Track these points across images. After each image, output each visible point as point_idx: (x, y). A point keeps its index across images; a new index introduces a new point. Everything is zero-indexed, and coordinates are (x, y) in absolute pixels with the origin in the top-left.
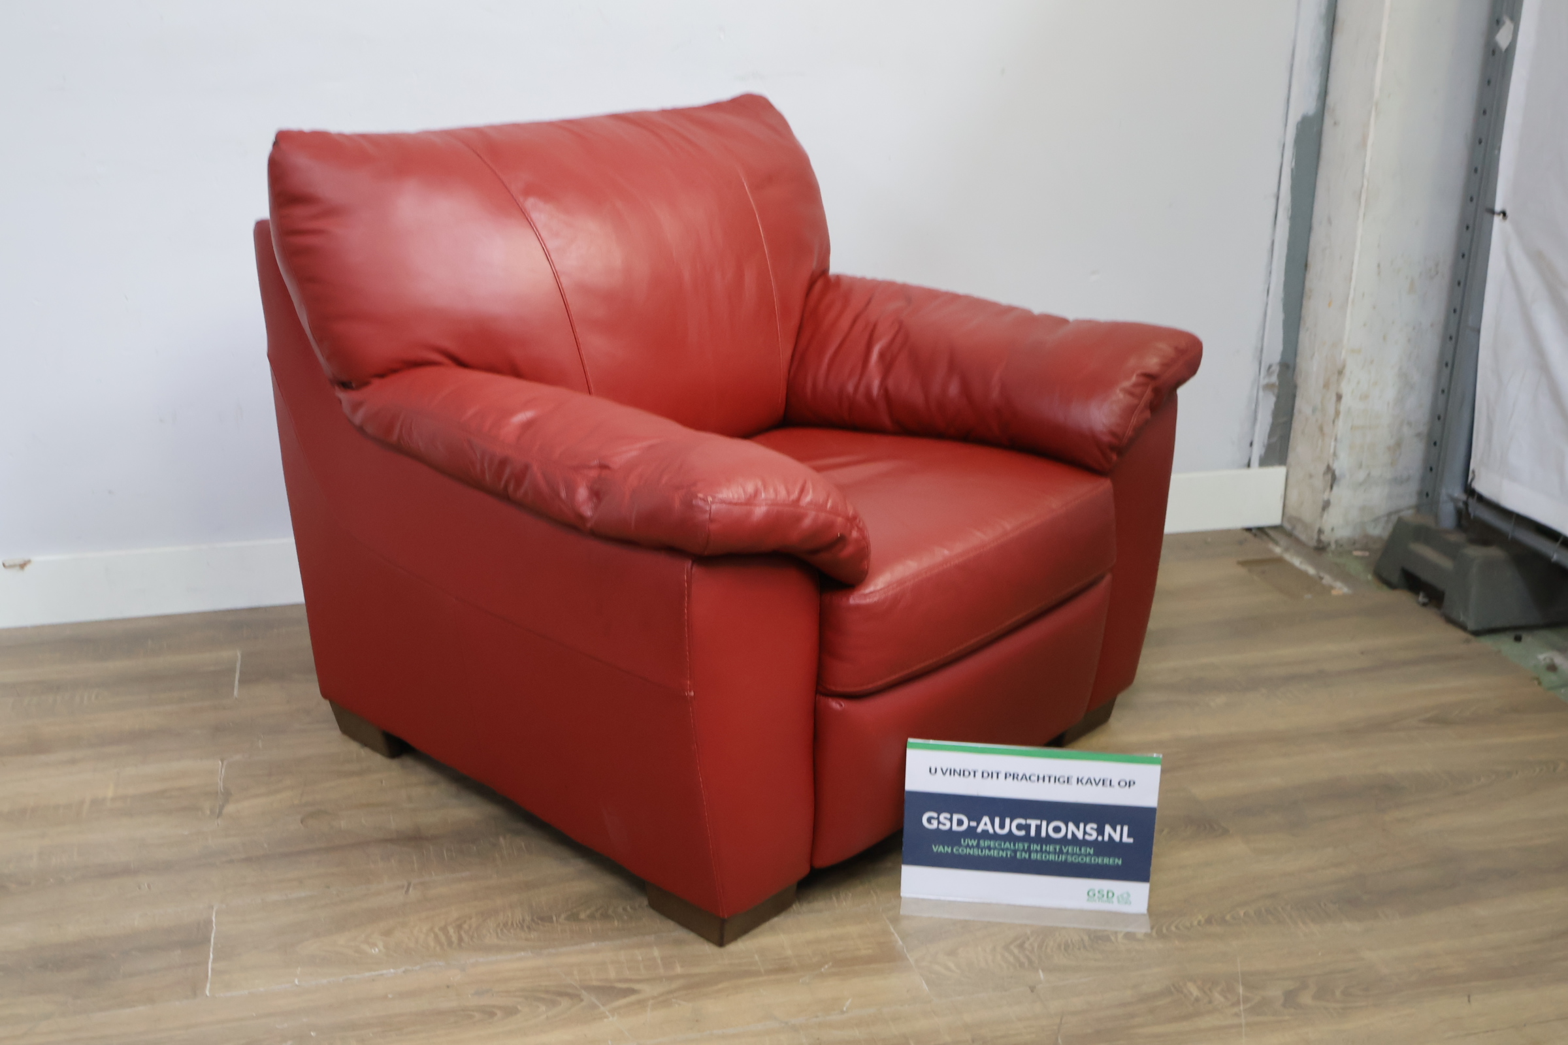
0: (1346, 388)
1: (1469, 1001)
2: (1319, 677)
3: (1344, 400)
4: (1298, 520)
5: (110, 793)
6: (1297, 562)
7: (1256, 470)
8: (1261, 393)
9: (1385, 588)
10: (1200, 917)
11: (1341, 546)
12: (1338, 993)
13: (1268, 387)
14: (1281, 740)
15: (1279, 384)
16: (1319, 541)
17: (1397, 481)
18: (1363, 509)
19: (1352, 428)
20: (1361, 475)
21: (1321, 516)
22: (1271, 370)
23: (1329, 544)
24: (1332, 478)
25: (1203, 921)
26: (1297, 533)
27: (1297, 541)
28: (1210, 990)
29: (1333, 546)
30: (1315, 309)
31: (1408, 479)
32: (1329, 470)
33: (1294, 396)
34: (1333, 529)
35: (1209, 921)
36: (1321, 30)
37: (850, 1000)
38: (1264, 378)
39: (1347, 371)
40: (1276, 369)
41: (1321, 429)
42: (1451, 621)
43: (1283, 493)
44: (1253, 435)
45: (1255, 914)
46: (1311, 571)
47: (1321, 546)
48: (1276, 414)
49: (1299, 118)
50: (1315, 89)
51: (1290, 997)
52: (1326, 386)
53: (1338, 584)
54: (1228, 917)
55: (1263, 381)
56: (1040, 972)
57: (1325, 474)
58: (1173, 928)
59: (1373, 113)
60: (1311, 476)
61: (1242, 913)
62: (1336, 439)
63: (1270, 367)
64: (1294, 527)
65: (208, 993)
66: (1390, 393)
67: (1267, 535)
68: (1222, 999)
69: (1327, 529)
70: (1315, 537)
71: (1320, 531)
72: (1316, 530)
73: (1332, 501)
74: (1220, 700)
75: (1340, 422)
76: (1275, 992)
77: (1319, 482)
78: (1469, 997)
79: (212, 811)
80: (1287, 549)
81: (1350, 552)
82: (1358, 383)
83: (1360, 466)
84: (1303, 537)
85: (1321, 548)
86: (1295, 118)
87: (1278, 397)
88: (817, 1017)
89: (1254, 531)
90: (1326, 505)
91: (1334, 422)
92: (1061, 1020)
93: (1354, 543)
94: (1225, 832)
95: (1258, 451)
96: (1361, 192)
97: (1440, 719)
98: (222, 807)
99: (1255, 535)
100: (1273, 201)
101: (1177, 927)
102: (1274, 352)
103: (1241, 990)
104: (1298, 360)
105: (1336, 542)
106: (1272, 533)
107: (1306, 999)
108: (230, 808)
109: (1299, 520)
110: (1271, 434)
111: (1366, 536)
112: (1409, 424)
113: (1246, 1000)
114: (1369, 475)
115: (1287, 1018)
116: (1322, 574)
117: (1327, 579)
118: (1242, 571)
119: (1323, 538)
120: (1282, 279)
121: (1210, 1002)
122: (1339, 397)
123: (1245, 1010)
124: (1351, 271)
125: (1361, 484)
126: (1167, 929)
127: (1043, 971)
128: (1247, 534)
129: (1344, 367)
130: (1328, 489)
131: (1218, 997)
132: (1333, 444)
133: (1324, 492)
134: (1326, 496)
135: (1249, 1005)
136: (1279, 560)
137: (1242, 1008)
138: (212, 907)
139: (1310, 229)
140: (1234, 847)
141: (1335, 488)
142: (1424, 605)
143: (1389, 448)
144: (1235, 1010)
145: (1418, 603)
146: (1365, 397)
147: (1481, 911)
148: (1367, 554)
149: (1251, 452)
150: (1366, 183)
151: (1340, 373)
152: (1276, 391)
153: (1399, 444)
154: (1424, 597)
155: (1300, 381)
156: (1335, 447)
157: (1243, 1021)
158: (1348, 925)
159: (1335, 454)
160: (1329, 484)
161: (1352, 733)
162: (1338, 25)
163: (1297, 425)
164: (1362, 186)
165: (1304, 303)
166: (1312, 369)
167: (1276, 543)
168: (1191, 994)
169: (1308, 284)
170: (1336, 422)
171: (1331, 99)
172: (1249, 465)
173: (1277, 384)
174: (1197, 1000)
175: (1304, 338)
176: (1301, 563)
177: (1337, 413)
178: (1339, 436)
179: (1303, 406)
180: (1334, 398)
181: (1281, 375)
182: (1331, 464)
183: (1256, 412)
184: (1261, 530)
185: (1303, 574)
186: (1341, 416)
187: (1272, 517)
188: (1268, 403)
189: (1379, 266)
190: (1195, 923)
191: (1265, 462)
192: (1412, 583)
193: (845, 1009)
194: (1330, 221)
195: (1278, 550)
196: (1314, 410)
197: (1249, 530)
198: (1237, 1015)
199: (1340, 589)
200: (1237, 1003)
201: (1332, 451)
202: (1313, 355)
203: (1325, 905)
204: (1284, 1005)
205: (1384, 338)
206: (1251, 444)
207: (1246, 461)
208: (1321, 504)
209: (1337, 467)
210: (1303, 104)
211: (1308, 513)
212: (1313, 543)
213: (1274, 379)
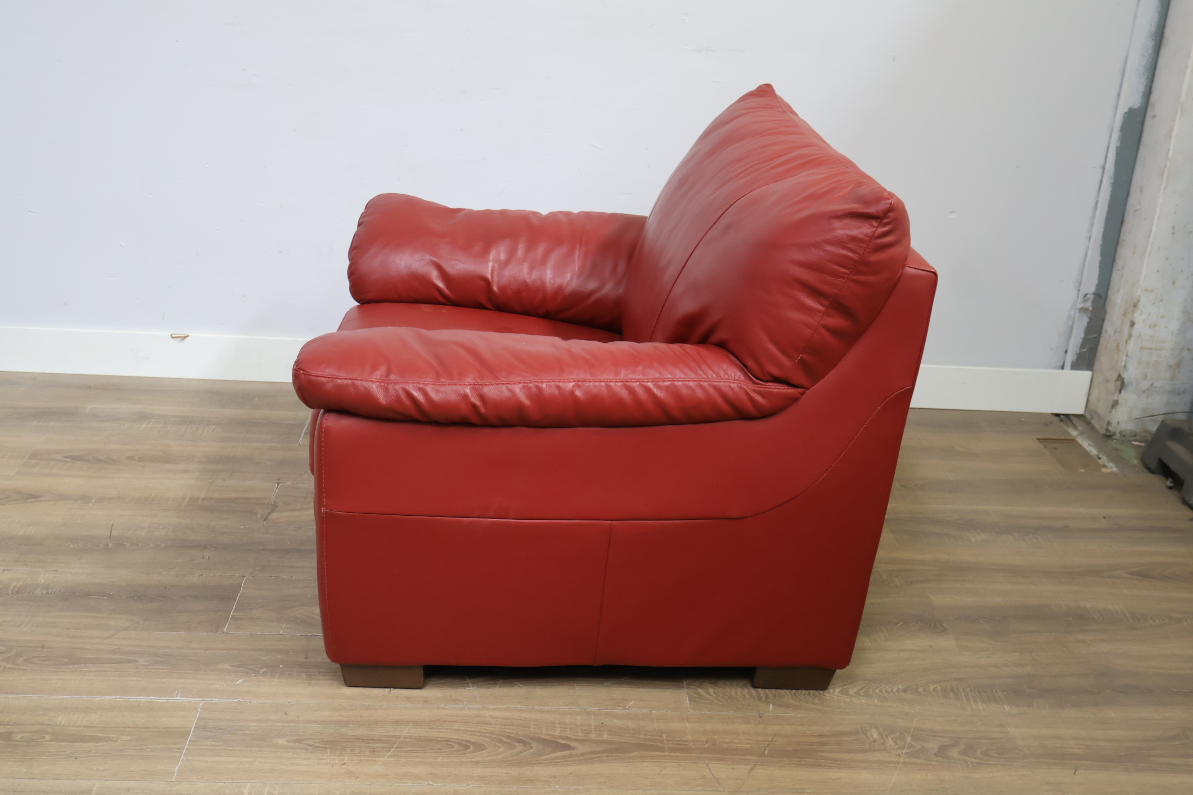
0: (1138, 317)
1: (1074, 774)
2: (1064, 531)
3: (1136, 326)
4: (1094, 413)
5: (203, 496)
6: (1085, 444)
7: (1068, 372)
8: (1077, 315)
9: (1146, 471)
10: (900, 686)
11: (1124, 436)
12: (978, 754)
13: (1083, 310)
14: (1015, 572)
15: (1093, 309)
16: (1107, 430)
17: (1175, 392)
18: (1144, 410)
19: (1141, 348)
20: (1145, 384)
21: (1111, 412)
22: (1087, 298)
23: (1114, 434)
24: (1122, 384)
25: (901, 689)
26: (1093, 422)
27: (1093, 428)
28: (887, 736)
29: (1118, 436)
30: (1125, 254)
31: (1184, 392)
32: (1120, 377)
33: (1103, 320)
34: (1118, 423)
35: (905, 690)
36: (1151, 44)
37: (633, 702)
38: (1080, 304)
39: (1140, 305)
40: (1091, 297)
41: (1118, 346)
42: (1185, 502)
43: (1087, 390)
44: (1068, 344)
45: (941, 689)
46: (1094, 451)
47: (1108, 434)
48: (1088, 331)
49: (1126, 110)
50: (1141, 89)
51: (942, 751)
52: (1125, 314)
53: (1111, 465)
54: (920, 690)
55: (1080, 306)
56: (771, 705)
57: (1117, 380)
58: (877, 691)
59: (1179, 112)
60: (1107, 381)
61: (932, 688)
62: (1127, 356)
63: (1086, 295)
64: (1092, 418)
65: (225, 630)
66: (1175, 326)
67: (1071, 421)
68: (892, 743)
69: (1114, 422)
70: (1105, 426)
71: (1109, 423)
72: (1106, 422)
73: (1120, 402)
74: (980, 537)
75: (1131, 343)
76: (933, 745)
77: (1112, 386)
78: (1076, 771)
79: (262, 516)
80: (1081, 434)
81: (1131, 441)
82: (1149, 314)
83: (1145, 377)
84: (1097, 426)
85: (1109, 436)
86: (1123, 109)
87: (1090, 318)
88: (607, 709)
89: (1062, 416)
90: (1115, 404)
91: (1126, 342)
92: (773, 739)
93: (1135, 435)
94: (944, 630)
95: (1070, 358)
96: (1164, 171)
97: (1144, 574)
98: (269, 514)
99: (1061, 420)
100: (1101, 170)
101: (880, 691)
102: (1091, 285)
103: (909, 740)
104: (1110, 292)
105: (1121, 433)
106: (1074, 420)
107: (954, 753)
108: (274, 516)
109: (1096, 412)
110: (1083, 346)
111: (1146, 431)
112: (1189, 350)
113: (910, 746)
114: (1152, 385)
115: (934, 763)
116: (1101, 456)
117: (1104, 460)
118: (1037, 445)
119: (1110, 428)
120: (1102, 230)
121: (884, 744)
122: (1133, 324)
123: (905, 753)
124: (1151, 230)
125: (1144, 391)
126: (873, 691)
127: (773, 704)
128: (1056, 419)
129: (1138, 301)
130: (1118, 392)
131: (890, 742)
132: (1124, 358)
133: (1115, 393)
134: (1115, 398)
135: (910, 751)
136: (1072, 441)
137: (905, 751)
138: (244, 577)
139: (1128, 194)
140: (947, 642)
141: (1123, 392)
142: (1170, 488)
143: (1170, 366)
144: (900, 752)
145: (1167, 486)
146: (1153, 326)
147: (1111, 713)
148: (1143, 444)
149: (1065, 358)
150: (1168, 164)
151: (1135, 306)
152: (1089, 315)
153: (1178, 365)
154: (1171, 482)
155: (1109, 308)
156: (1126, 362)
157: (902, 760)
158: (1007, 708)
159: (1125, 366)
160: (1119, 388)
161: (1070, 574)
162: (1164, 41)
163: (1103, 342)
164: (1166, 166)
165: (1119, 250)
166: (1118, 299)
167: (1075, 427)
168: (872, 736)
169: (1122, 236)
170: (1129, 341)
171: (1154, 97)
172: (1063, 368)
173: (1091, 308)
174: (875, 741)
175: (1115, 276)
176: (1089, 445)
177: (1130, 336)
178: (1129, 354)
179: (1108, 328)
180: (1129, 325)
181: (1093, 303)
182: (1121, 374)
183: (1072, 327)
184: (1067, 416)
185: (1086, 454)
186: (1133, 339)
187: (1077, 408)
188: (1082, 323)
189: (1173, 228)
190: (896, 689)
191: (1075, 366)
192: (1164, 470)
193: (627, 707)
194: (1141, 191)
195: (1074, 433)
196: (1115, 332)
197: (1057, 415)
198: (899, 756)
199: (1112, 468)
200: (903, 748)
201: (1123, 364)
202: (1120, 289)
203: (996, 691)
204: (935, 755)
205: (1174, 283)
206: (1066, 352)
207: (1061, 364)
208: (1112, 402)
209: (1125, 375)
210: (1131, 99)
211: (1102, 409)
212: (1103, 432)
213: (1089, 305)
